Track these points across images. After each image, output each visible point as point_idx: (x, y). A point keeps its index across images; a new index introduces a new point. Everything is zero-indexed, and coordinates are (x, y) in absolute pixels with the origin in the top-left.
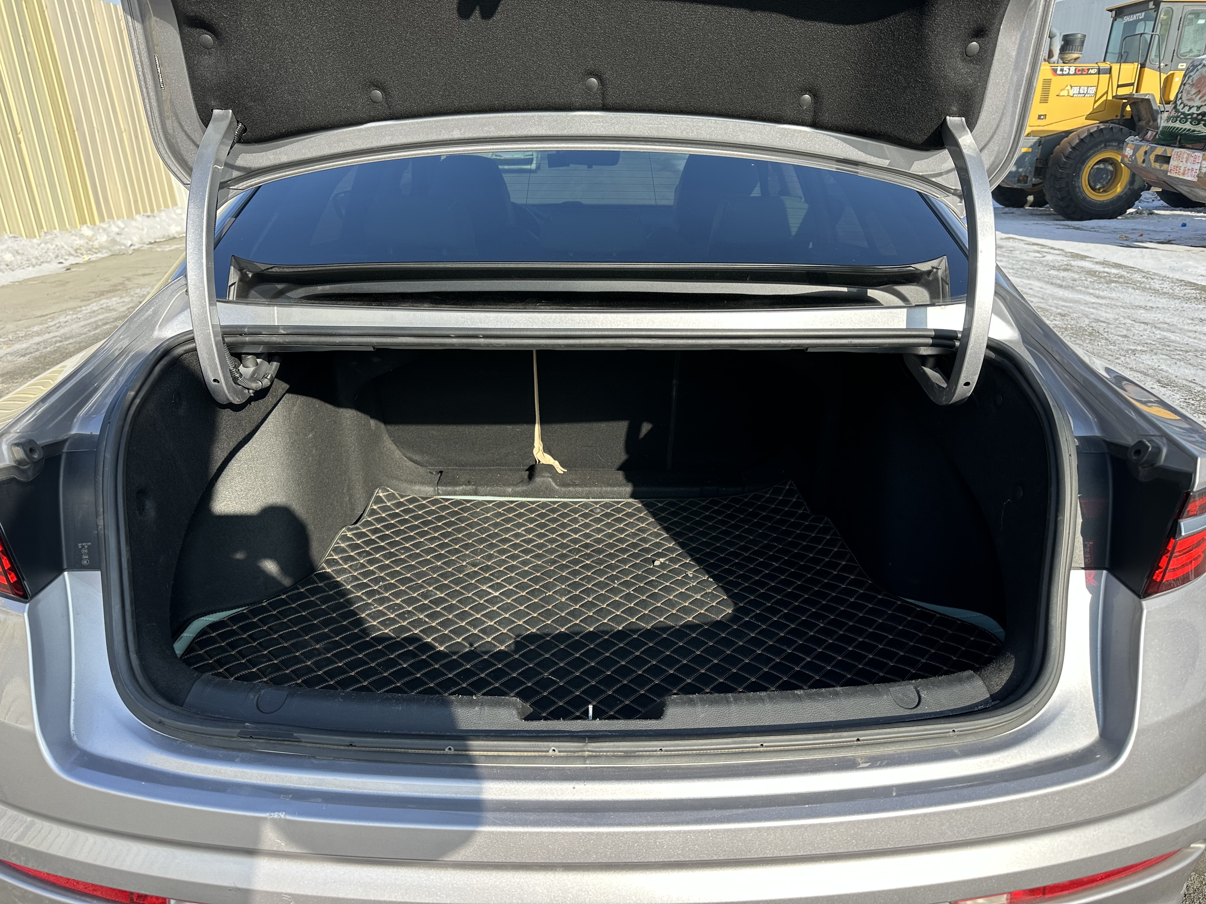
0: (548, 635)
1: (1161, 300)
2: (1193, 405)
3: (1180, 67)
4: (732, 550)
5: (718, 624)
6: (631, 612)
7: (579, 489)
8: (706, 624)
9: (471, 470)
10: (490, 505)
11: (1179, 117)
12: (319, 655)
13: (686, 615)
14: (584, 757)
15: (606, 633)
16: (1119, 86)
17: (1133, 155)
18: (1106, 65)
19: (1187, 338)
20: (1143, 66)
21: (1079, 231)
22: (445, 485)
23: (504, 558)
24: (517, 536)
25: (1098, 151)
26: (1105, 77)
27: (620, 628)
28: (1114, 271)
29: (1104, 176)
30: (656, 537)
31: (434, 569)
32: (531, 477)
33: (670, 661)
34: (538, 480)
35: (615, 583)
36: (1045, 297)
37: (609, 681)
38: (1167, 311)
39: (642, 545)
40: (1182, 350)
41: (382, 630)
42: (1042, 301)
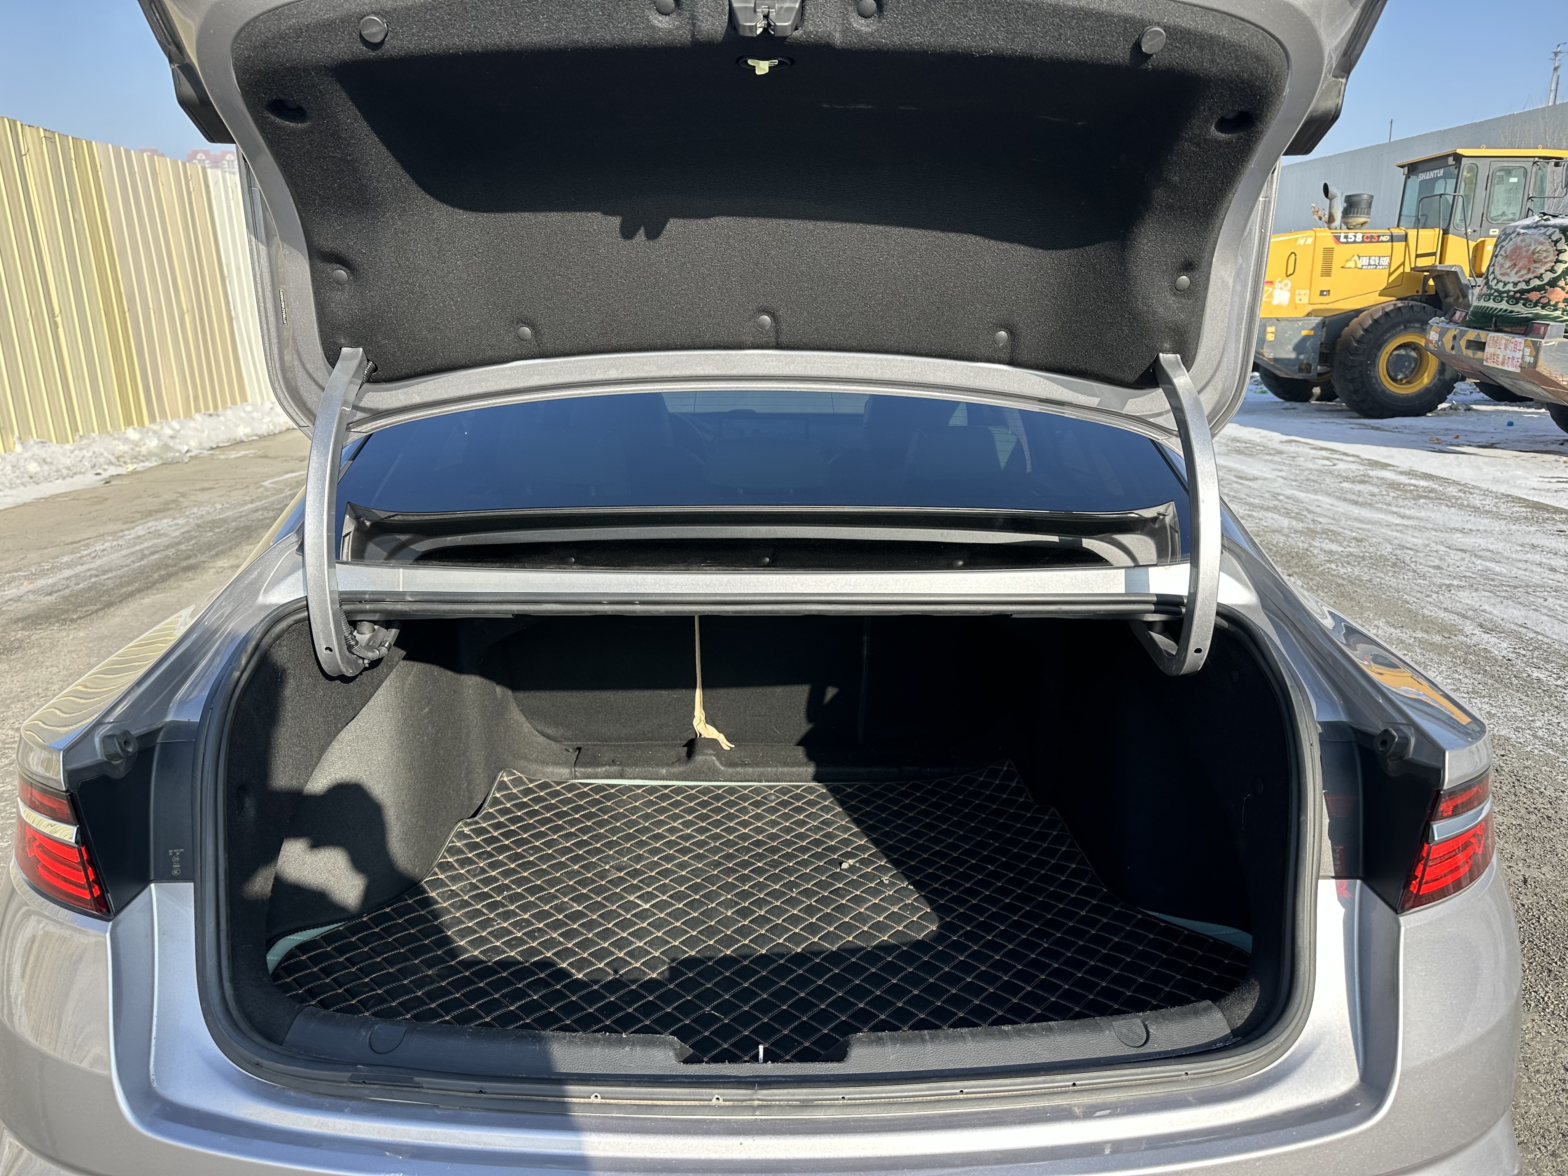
0: (710, 959)
1: (1482, 521)
2: (1524, 656)
3: (1491, 233)
4: (938, 849)
5: (920, 945)
6: (812, 929)
7: (750, 770)
8: (905, 945)
9: (616, 746)
10: (640, 791)
11: (1490, 295)
12: (432, 983)
13: (880, 933)
14: (753, 1106)
15: (781, 956)
16: (1417, 256)
17: (1439, 340)
18: (1400, 232)
19: (1515, 570)
20: (1446, 232)
21: (1378, 432)
22: (585, 765)
23: (656, 859)
24: (672, 830)
25: (1397, 333)
26: (1399, 246)
27: (799, 950)
28: (1423, 483)
29: (1407, 364)
30: (845, 832)
31: (571, 875)
32: (690, 755)
33: (859, 992)
34: (699, 758)
35: (793, 892)
36: (1337, 517)
37: (785, 1018)
38: (1490, 535)
39: (827, 843)
40: (1509, 586)
41: (507, 952)
42: (1333, 522)
